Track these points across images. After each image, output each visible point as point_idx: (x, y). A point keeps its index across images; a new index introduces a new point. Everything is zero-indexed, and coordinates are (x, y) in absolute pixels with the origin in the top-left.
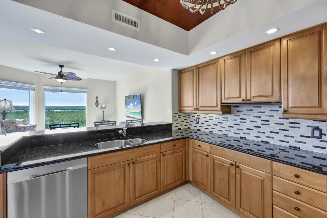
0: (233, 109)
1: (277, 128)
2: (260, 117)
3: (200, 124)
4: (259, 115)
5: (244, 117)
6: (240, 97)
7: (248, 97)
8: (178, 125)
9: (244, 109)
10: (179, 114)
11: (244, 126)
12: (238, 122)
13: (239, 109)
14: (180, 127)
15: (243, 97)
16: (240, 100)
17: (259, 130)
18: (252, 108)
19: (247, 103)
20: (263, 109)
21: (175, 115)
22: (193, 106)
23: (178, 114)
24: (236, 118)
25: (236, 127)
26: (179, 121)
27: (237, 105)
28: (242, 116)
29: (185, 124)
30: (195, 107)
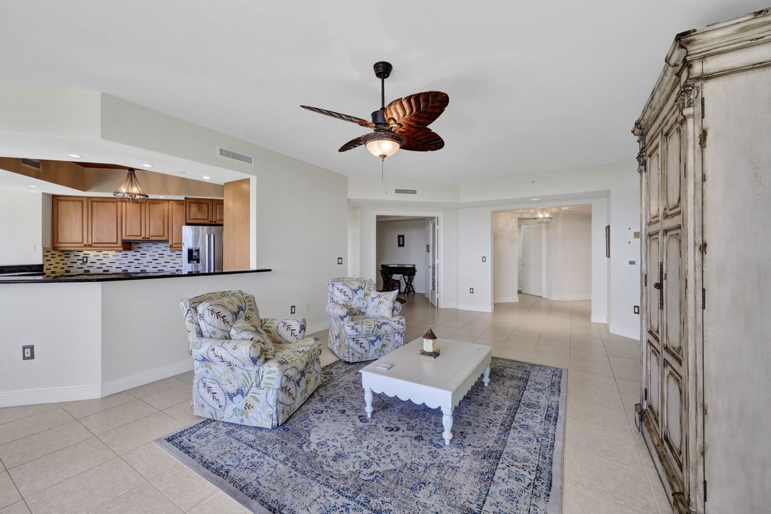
0: (133, 246)
1: (168, 259)
2: (157, 252)
3: (89, 264)
4: (157, 250)
5: (144, 252)
6: (141, 235)
7: (147, 236)
8: (51, 267)
9: (144, 246)
10: (53, 252)
11: (144, 261)
12: (138, 257)
13: (139, 246)
14: (53, 270)
15: (143, 236)
16: (141, 238)
17: (157, 262)
18: (151, 245)
19: (147, 241)
20: (159, 245)
21: (47, 254)
22: (82, 243)
23: (51, 253)
24: (136, 254)
25: (136, 262)
26: (53, 261)
27: (137, 242)
28: (142, 252)
29: (61, 266)
30: (85, 243)
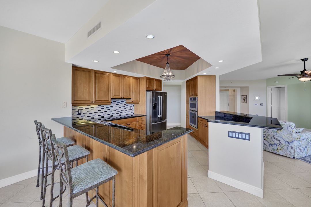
2: (118, 105)
5: (112, 105)
6: (120, 96)
25: (108, 111)
